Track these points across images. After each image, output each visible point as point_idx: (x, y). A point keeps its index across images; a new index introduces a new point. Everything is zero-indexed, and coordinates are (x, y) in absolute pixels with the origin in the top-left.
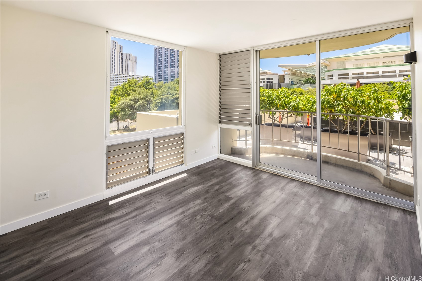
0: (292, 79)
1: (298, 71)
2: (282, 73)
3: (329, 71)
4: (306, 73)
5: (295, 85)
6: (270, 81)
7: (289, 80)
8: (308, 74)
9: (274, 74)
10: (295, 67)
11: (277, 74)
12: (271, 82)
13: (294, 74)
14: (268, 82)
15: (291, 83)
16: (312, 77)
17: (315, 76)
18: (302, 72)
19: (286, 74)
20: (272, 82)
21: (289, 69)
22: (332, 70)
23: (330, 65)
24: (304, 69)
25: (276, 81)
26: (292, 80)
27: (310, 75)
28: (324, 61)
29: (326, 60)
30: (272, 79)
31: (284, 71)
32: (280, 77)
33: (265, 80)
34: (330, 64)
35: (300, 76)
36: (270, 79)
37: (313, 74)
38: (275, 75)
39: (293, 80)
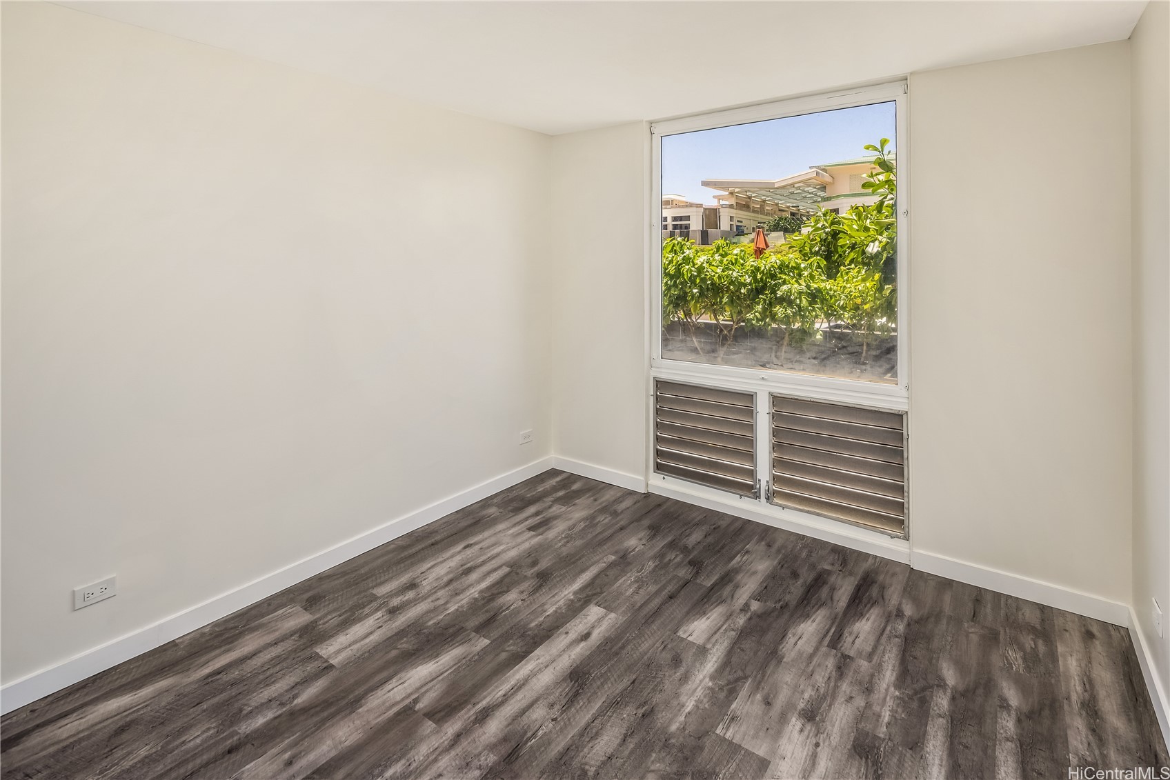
0: (739, 219)
1: (754, 197)
2: (713, 203)
3: (829, 199)
4: (777, 204)
5: (747, 234)
6: (681, 225)
7: (732, 223)
8: (782, 206)
9: (691, 205)
10: (745, 186)
11: (700, 206)
12: (683, 227)
13: (744, 206)
14: (675, 227)
15: (735, 230)
16: (793, 214)
17: (799, 210)
18: (764, 201)
19: (723, 206)
20: (687, 227)
21: (731, 193)
22: (837, 197)
23: (833, 183)
24: (769, 194)
25: (696, 225)
26: (738, 221)
27: (787, 209)
28: (818, 173)
29: (823, 170)
30: (688, 218)
31: (719, 198)
32: (708, 213)
33: (669, 220)
34: (833, 180)
35: (761, 210)
36: (681, 218)
37: (792, 207)
38: (694, 209)
39: (741, 222)
